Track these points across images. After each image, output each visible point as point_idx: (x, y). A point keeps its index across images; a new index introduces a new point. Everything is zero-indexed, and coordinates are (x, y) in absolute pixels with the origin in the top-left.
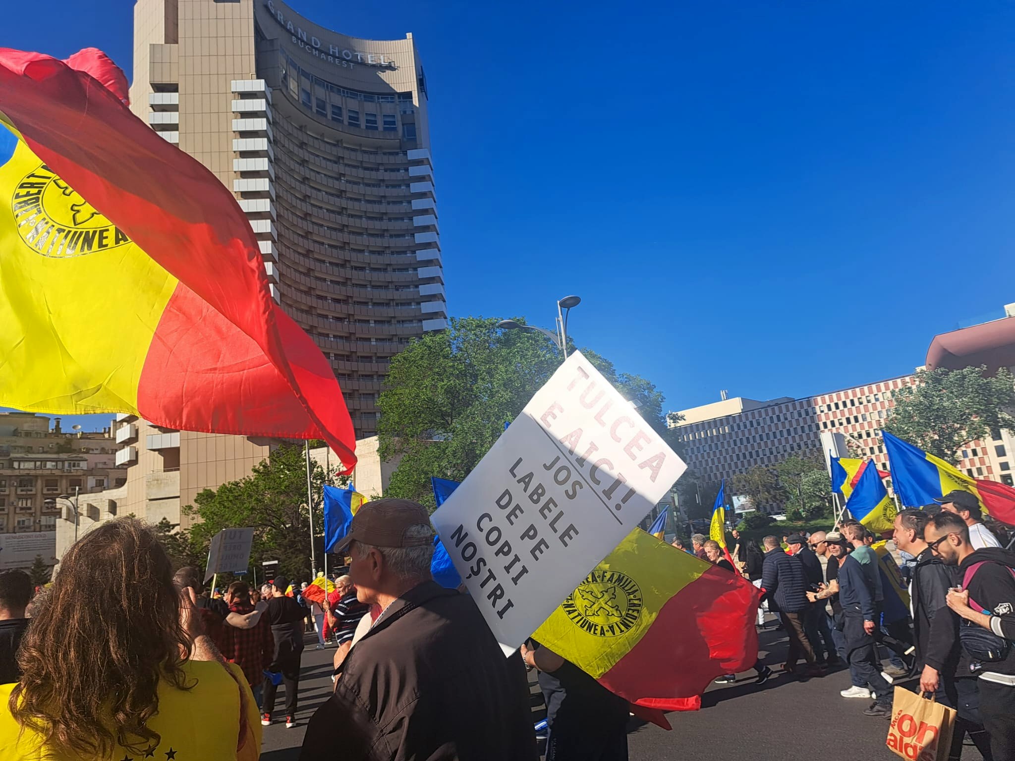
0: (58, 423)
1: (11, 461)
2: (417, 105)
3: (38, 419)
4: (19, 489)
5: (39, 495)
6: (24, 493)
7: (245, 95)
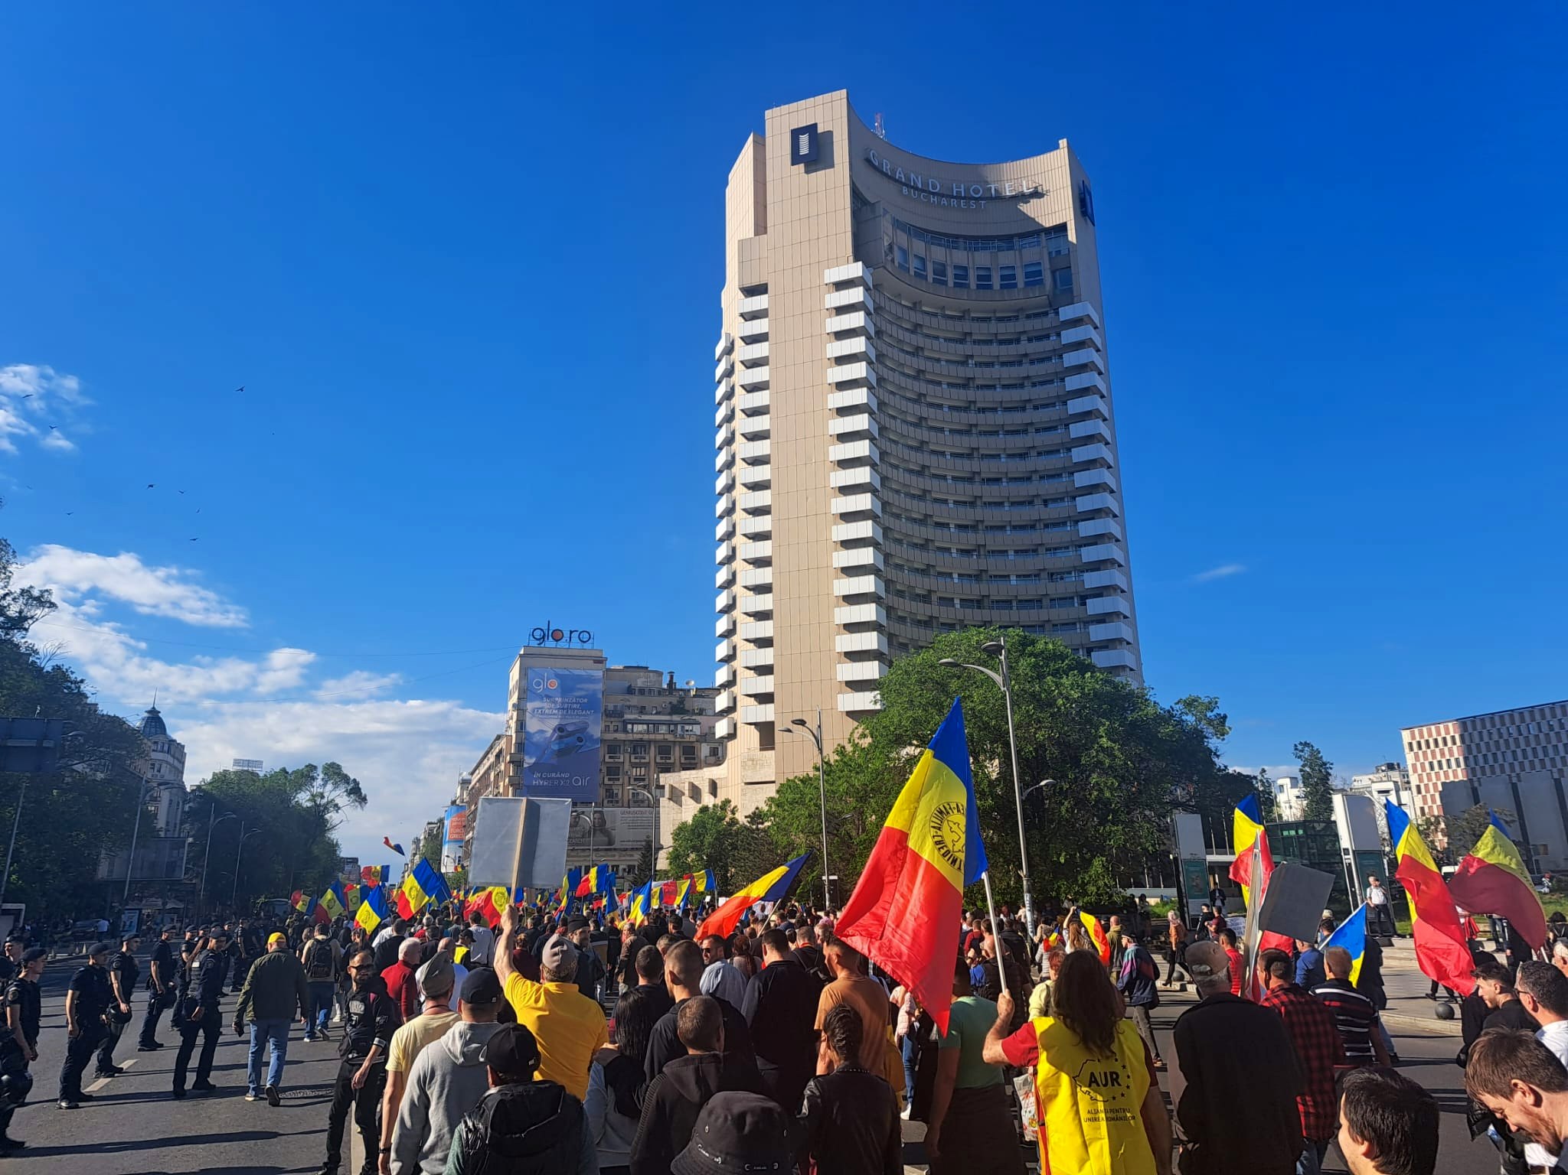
0: (672, 677)
1: (625, 723)
2: (1075, 241)
3: (651, 674)
4: (633, 757)
5: (652, 763)
6: (638, 761)
7: (841, 286)
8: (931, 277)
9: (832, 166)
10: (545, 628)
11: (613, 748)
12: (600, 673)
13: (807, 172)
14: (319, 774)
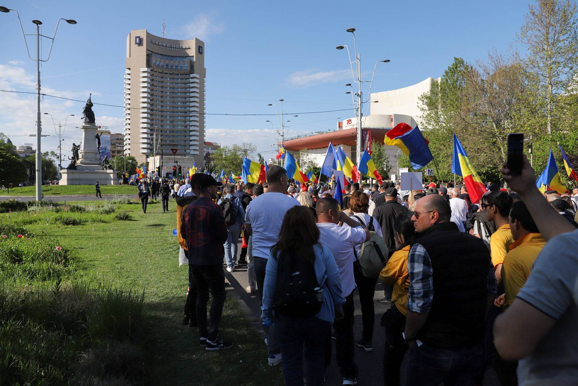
2: (195, 60)
7: (144, 72)
8: (165, 67)
9: (143, 46)
11: (113, 152)
12: (109, 136)
13: (138, 46)
14: (50, 153)
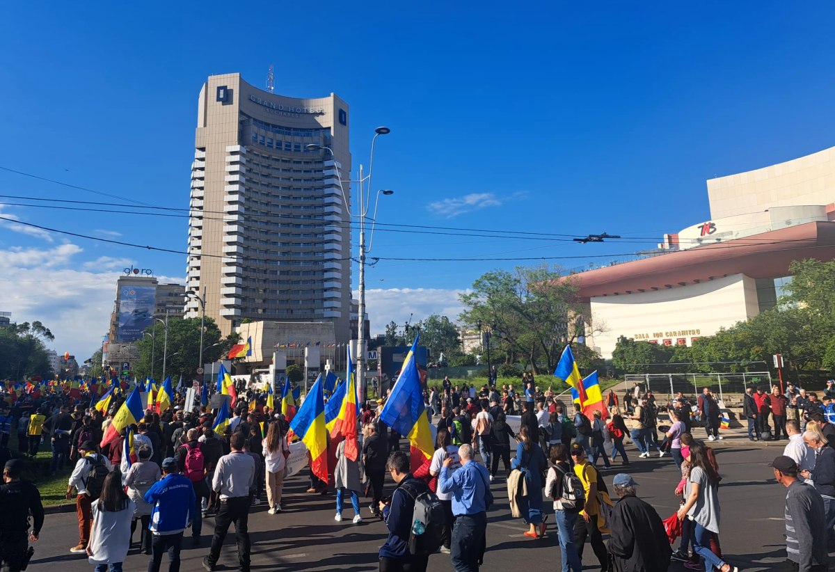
1: (166, 308)
2: (333, 135)
7: (233, 153)
8: (275, 146)
9: (232, 104)
10: (130, 268)
12: (155, 288)
13: (223, 105)
14: (31, 326)
